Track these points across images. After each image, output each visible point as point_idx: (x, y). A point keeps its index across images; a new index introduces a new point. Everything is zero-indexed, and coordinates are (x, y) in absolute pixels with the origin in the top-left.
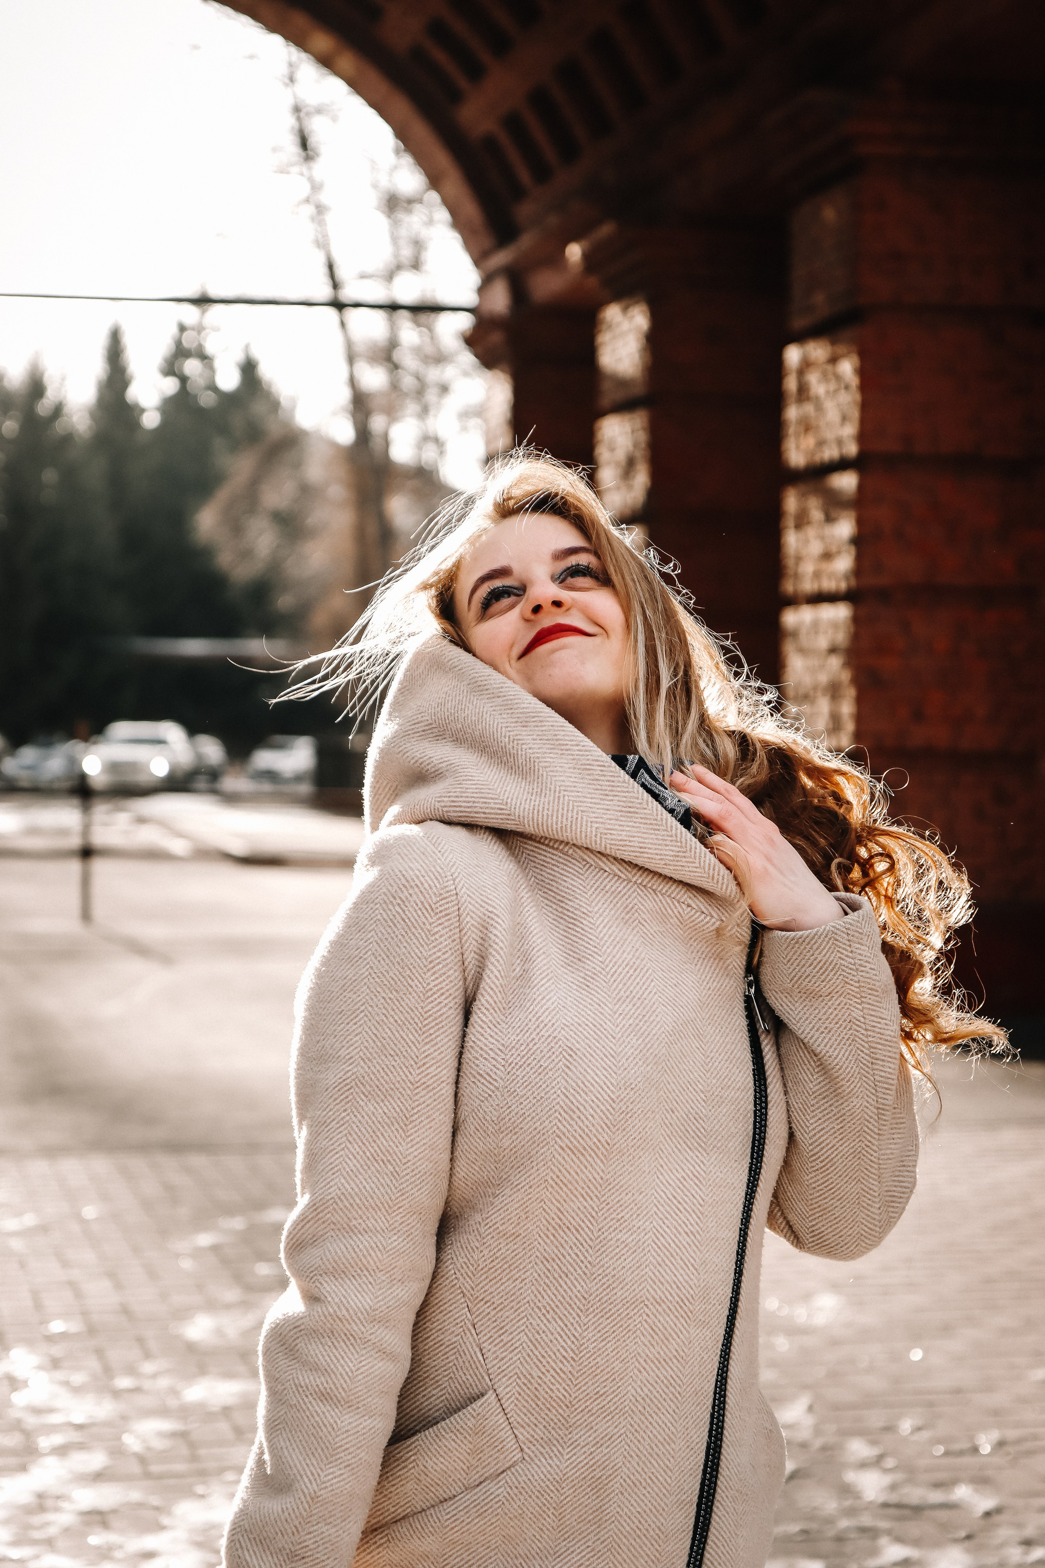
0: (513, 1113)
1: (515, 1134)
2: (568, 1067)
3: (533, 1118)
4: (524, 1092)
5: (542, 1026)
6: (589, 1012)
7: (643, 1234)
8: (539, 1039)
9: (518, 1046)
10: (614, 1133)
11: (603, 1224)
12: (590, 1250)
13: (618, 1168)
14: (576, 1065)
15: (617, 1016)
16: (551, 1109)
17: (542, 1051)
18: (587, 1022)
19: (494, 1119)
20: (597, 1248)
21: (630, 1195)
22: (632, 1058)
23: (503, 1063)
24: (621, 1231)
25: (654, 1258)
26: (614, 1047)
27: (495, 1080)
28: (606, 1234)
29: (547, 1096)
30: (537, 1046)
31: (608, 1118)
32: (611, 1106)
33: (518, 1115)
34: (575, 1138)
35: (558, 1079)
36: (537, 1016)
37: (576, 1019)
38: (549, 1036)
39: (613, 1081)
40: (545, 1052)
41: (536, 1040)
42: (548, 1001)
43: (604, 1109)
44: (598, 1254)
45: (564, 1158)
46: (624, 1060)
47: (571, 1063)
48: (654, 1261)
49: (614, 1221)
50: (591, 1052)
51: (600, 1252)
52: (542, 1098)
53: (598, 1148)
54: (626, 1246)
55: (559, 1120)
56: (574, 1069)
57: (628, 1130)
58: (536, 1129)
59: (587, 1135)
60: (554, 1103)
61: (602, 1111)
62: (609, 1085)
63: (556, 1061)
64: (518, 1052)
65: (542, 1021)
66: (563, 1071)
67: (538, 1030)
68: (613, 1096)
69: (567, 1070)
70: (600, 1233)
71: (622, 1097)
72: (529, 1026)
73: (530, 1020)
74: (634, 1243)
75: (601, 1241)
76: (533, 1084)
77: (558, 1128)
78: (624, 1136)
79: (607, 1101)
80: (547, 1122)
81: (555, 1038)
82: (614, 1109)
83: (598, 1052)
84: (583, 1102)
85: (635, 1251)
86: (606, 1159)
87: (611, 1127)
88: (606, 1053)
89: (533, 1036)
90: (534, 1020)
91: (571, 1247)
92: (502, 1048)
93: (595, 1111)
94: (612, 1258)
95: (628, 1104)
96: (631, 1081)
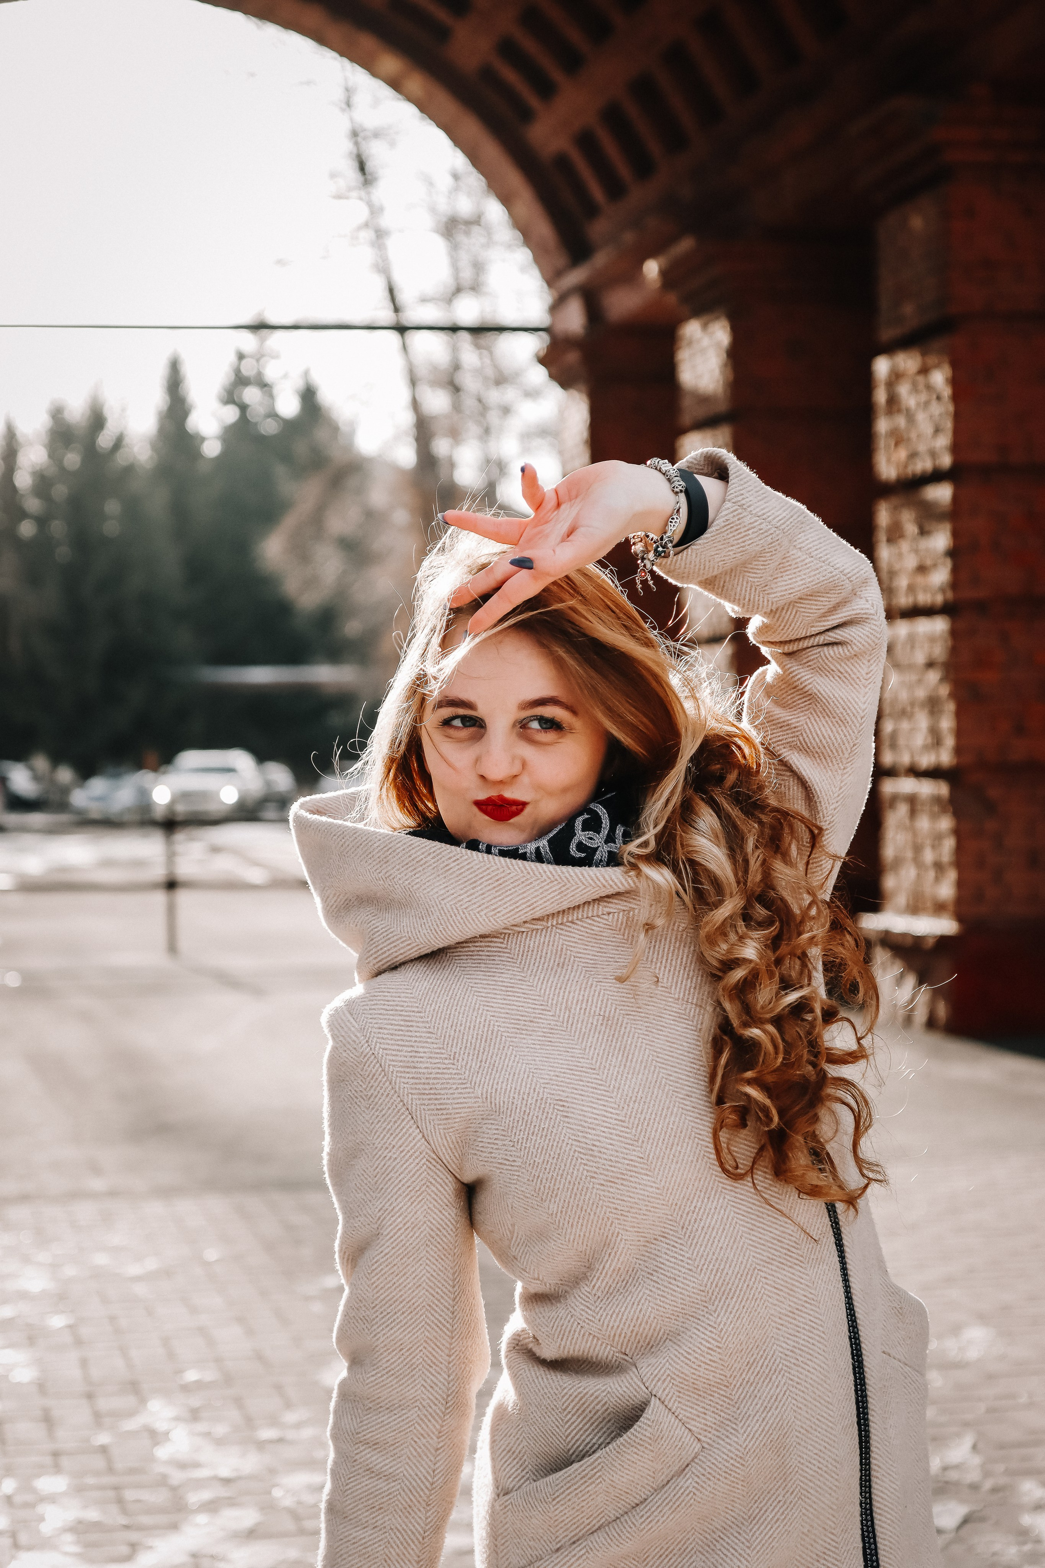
0: (544, 1181)
1: (556, 1196)
2: (566, 1117)
3: (562, 1175)
4: (542, 1158)
5: (525, 1097)
6: (561, 1062)
7: (722, 1212)
8: (530, 1109)
9: (515, 1124)
10: (641, 1147)
11: (683, 1221)
12: (683, 1248)
13: (666, 1172)
14: (573, 1110)
15: (587, 1050)
16: (572, 1160)
17: (537, 1117)
18: (563, 1070)
19: (533, 1193)
20: (689, 1243)
21: (691, 1186)
22: (620, 1076)
23: (512, 1144)
24: (701, 1220)
25: (744, 1226)
26: (598, 1077)
27: (514, 1161)
28: (690, 1228)
29: (563, 1150)
30: (531, 1114)
31: (626, 1138)
32: (623, 1126)
33: (549, 1180)
34: (607, 1170)
35: (564, 1131)
36: (517, 1091)
37: (552, 1073)
38: (537, 1100)
39: (613, 1105)
40: (540, 1116)
41: (528, 1111)
42: (519, 1074)
43: (618, 1132)
44: (692, 1248)
45: (609, 1192)
46: (613, 1082)
47: (567, 1112)
48: (745, 1229)
49: (690, 1214)
50: (580, 1092)
51: (693, 1245)
52: (559, 1155)
53: (635, 1166)
54: (713, 1229)
55: (585, 1164)
56: (572, 1115)
57: (652, 1136)
58: (570, 1182)
59: (616, 1162)
60: (572, 1153)
61: (617, 1135)
62: (611, 1110)
63: (554, 1117)
64: (519, 1129)
65: (524, 1093)
66: (564, 1122)
67: (524, 1102)
68: (620, 1118)
69: (566, 1119)
70: (684, 1230)
71: (629, 1113)
72: (516, 1103)
73: (514, 1098)
74: (718, 1223)
75: (689, 1237)
76: (545, 1147)
77: (588, 1171)
78: (652, 1144)
79: (617, 1125)
80: (575, 1172)
81: (542, 1099)
82: (627, 1127)
83: (585, 1088)
84: (595, 1138)
85: (724, 1229)
86: (650, 1171)
87: (635, 1143)
88: (594, 1085)
89: (523, 1109)
90: (516, 1096)
91: (666, 1253)
92: (504, 1133)
93: (611, 1139)
94: (706, 1245)
95: (638, 1115)
96: (630, 1095)
